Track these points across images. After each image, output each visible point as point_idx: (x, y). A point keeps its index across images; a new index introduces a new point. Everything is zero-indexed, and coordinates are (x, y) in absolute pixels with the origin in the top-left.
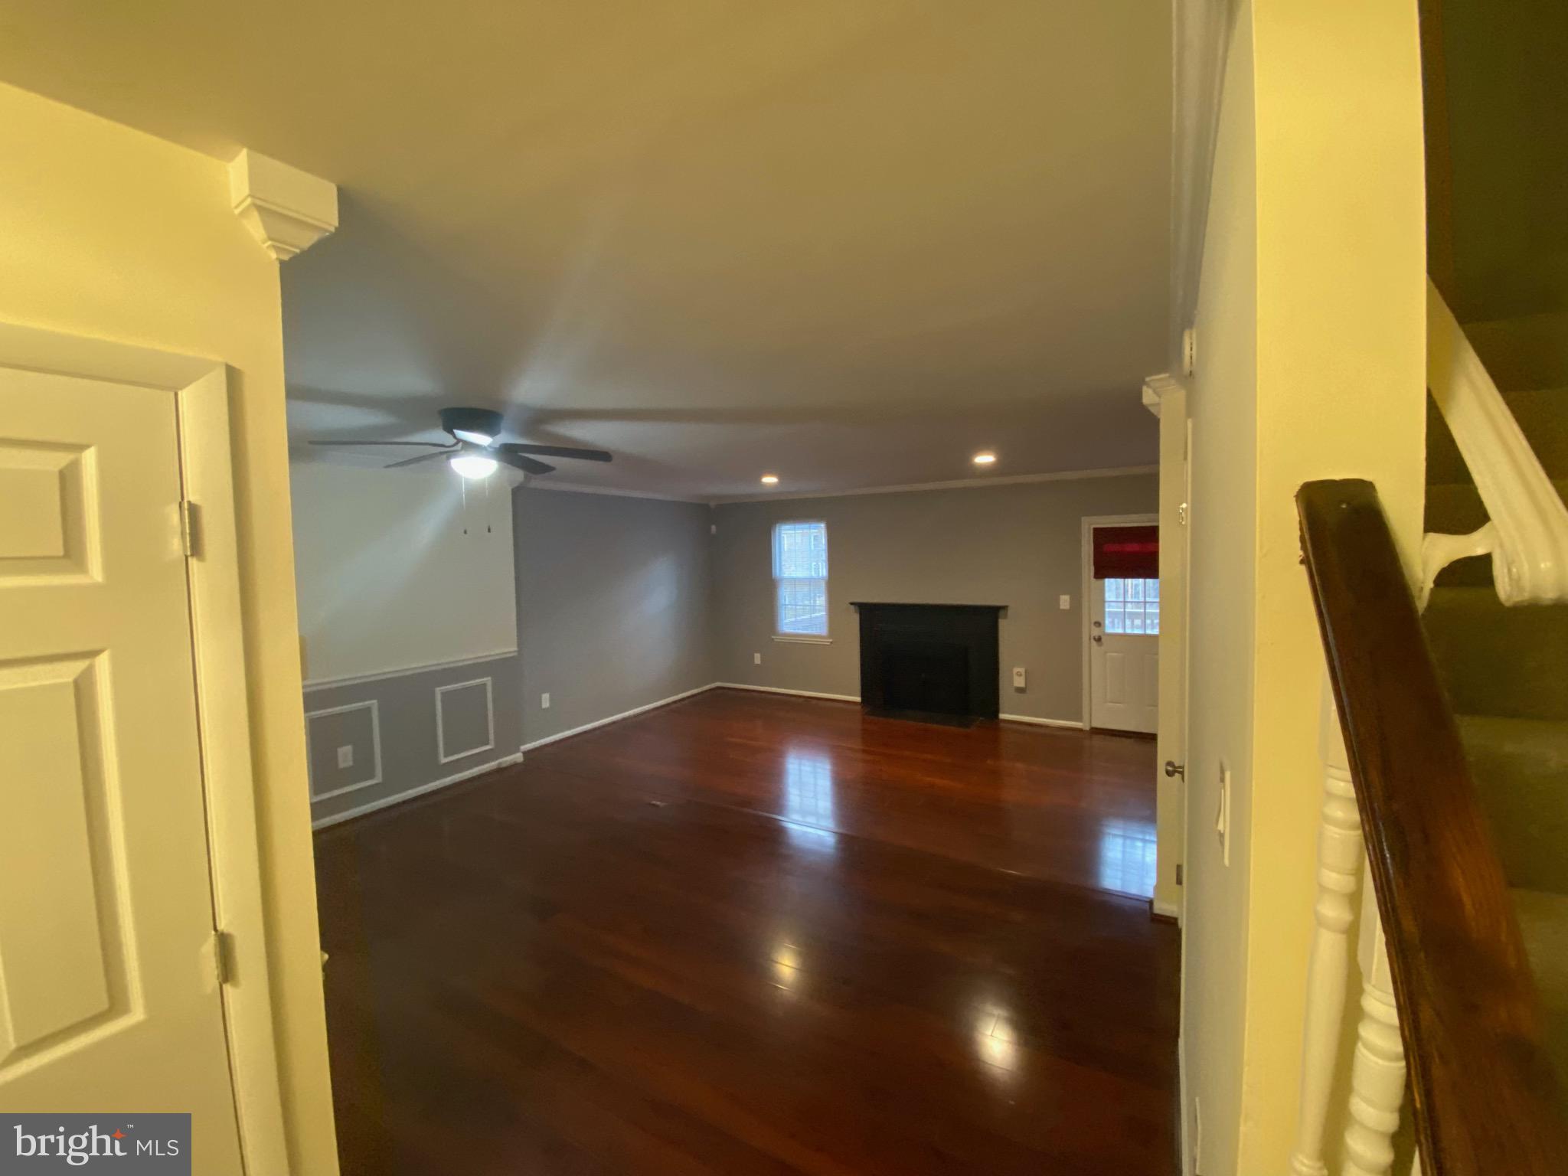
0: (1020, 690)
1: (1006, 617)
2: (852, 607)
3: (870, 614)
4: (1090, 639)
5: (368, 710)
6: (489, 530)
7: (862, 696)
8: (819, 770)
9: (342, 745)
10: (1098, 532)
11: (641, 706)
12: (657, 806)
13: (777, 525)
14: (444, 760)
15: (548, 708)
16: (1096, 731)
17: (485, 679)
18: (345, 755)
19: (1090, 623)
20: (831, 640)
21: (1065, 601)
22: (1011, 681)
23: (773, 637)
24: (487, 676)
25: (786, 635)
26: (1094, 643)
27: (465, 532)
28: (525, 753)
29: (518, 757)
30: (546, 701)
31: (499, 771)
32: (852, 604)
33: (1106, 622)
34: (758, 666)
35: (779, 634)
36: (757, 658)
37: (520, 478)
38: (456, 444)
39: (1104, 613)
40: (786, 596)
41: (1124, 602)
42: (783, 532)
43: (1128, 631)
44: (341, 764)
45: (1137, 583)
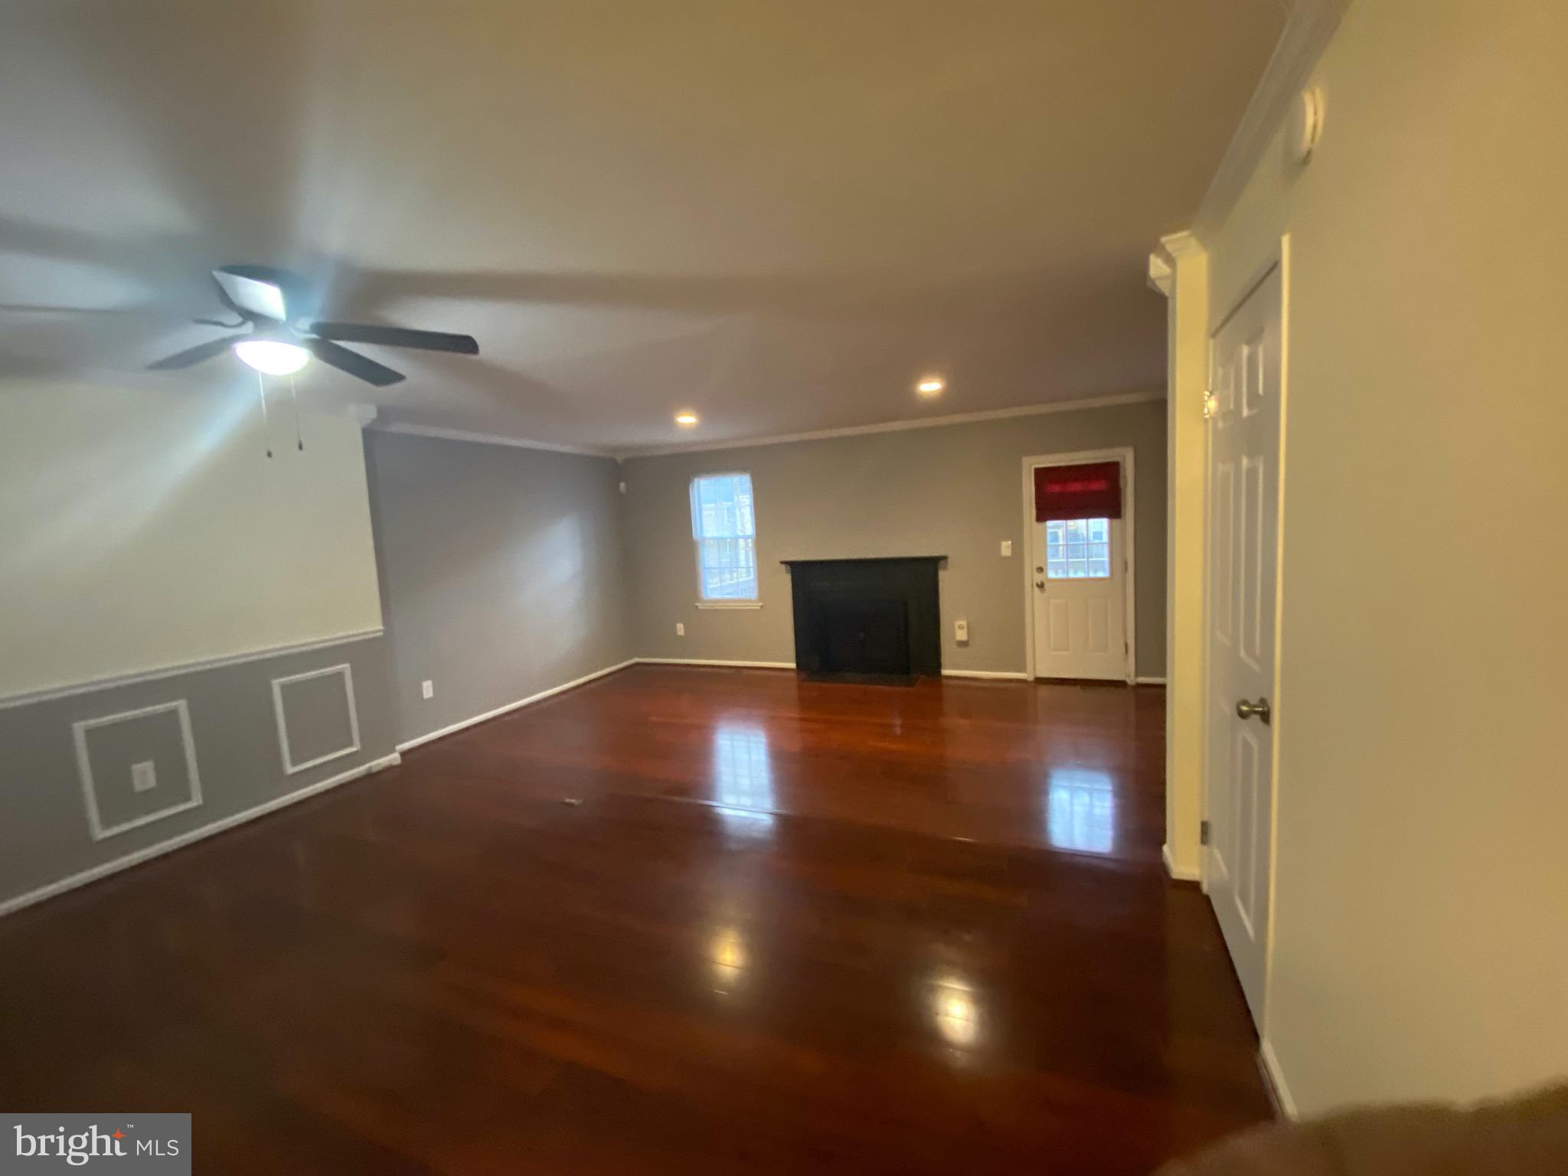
0: (963, 644)
1: (945, 568)
2: (784, 566)
3: (801, 571)
4: (1032, 585)
5: (174, 713)
6: (301, 447)
7: (798, 663)
8: (752, 745)
9: (139, 761)
10: (1039, 473)
11: (545, 690)
12: (572, 805)
13: (696, 480)
14: (291, 770)
15: (431, 699)
16: (1039, 681)
17: (343, 666)
18: (144, 774)
19: (1032, 569)
20: (761, 604)
21: (1006, 548)
22: (953, 635)
23: (697, 604)
24: (344, 662)
25: (710, 601)
26: (1036, 589)
27: (269, 455)
28: (403, 754)
29: (394, 758)
30: (428, 689)
31: (370, 776)
32: (782, 563)
33: (1049, 567)
34: (681, 637)
35: (705, 602)
36: (680, 629)
37: (370, 413)
38: (242, 324)
39: (1046, 559)
40: (709, 558)
41: (1067, 545)
42: (702, 487)
43: (1072, 575)
44: (139, 786)
45: (1080, 525)
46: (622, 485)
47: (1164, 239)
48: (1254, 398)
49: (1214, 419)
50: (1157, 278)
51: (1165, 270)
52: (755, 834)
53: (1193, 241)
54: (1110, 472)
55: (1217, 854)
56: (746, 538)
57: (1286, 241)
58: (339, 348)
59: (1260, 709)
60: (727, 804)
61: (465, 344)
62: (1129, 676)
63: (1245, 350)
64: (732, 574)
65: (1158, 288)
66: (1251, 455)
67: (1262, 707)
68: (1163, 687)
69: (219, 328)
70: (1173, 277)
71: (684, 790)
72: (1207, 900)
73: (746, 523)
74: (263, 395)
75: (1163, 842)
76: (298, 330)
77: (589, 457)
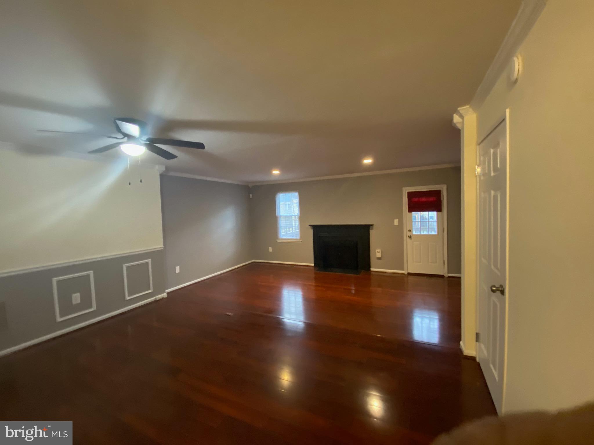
0: (379, 259)
1: (372, 229)
2: (310, 227)
3: (316, 229)
4: (406, 237)
5: (88, 276)
6: (141, 182)
7: (315, 264)
9: (75, 293)
10: (409, 193)
12: (230, 315)
13: (278, 194)
14: (128, 298)
15: (179, 273)
16: (409, 274)
17: (148, 260)
18: (76, 298)
19: (407, 230)
20: (301, 241)
21: (396, 222)
22: (375, 255)
23: (277, 240)
24: (149, 259)
25: (282, 239)
26: (408, 238)
27: (130, 184)
28: (168, 293)
29: (164, 295)
30: (178, 269)
31: (156, 301)
32: (310, 225)
33: (413, 229)
34: (271, 252)
35: (279, 239)
36: (271, 250)
37: (163, 168)
38: (124, 138)
39: (412, 226)
40: (282, 223)
41: (420, 221)
42: (280, 197)
43: (422, 233)
44: (74, 302)
45: (425, 214)
46: (251, 195)
47: (459, 109)
48: (496, 169)
49: (480, 176)
50: (457, 123)
51: (460, 120)
52: (298, 330)
53: (471, 110)
54: (437, 194)
55: (483, 346)
56: (295, 216)
57: (508, 111)
58: (156, 146)
59: (500, 289)
60: (287, 318)
61: (200, 146)
62: (445, 273)
63: (492, 151)
64: (289, 229)
65: (457, 127)
66: (495, 190)
67: (501, 288)
68: (460, 278)
69: (115, 139)
70: (463, 123)
71: (271, 311)
72: (479, 364)
73: (296, 210)
74: (128, 163)
75: (460, 340)
76: (142, 140)
77: (240, 185)
